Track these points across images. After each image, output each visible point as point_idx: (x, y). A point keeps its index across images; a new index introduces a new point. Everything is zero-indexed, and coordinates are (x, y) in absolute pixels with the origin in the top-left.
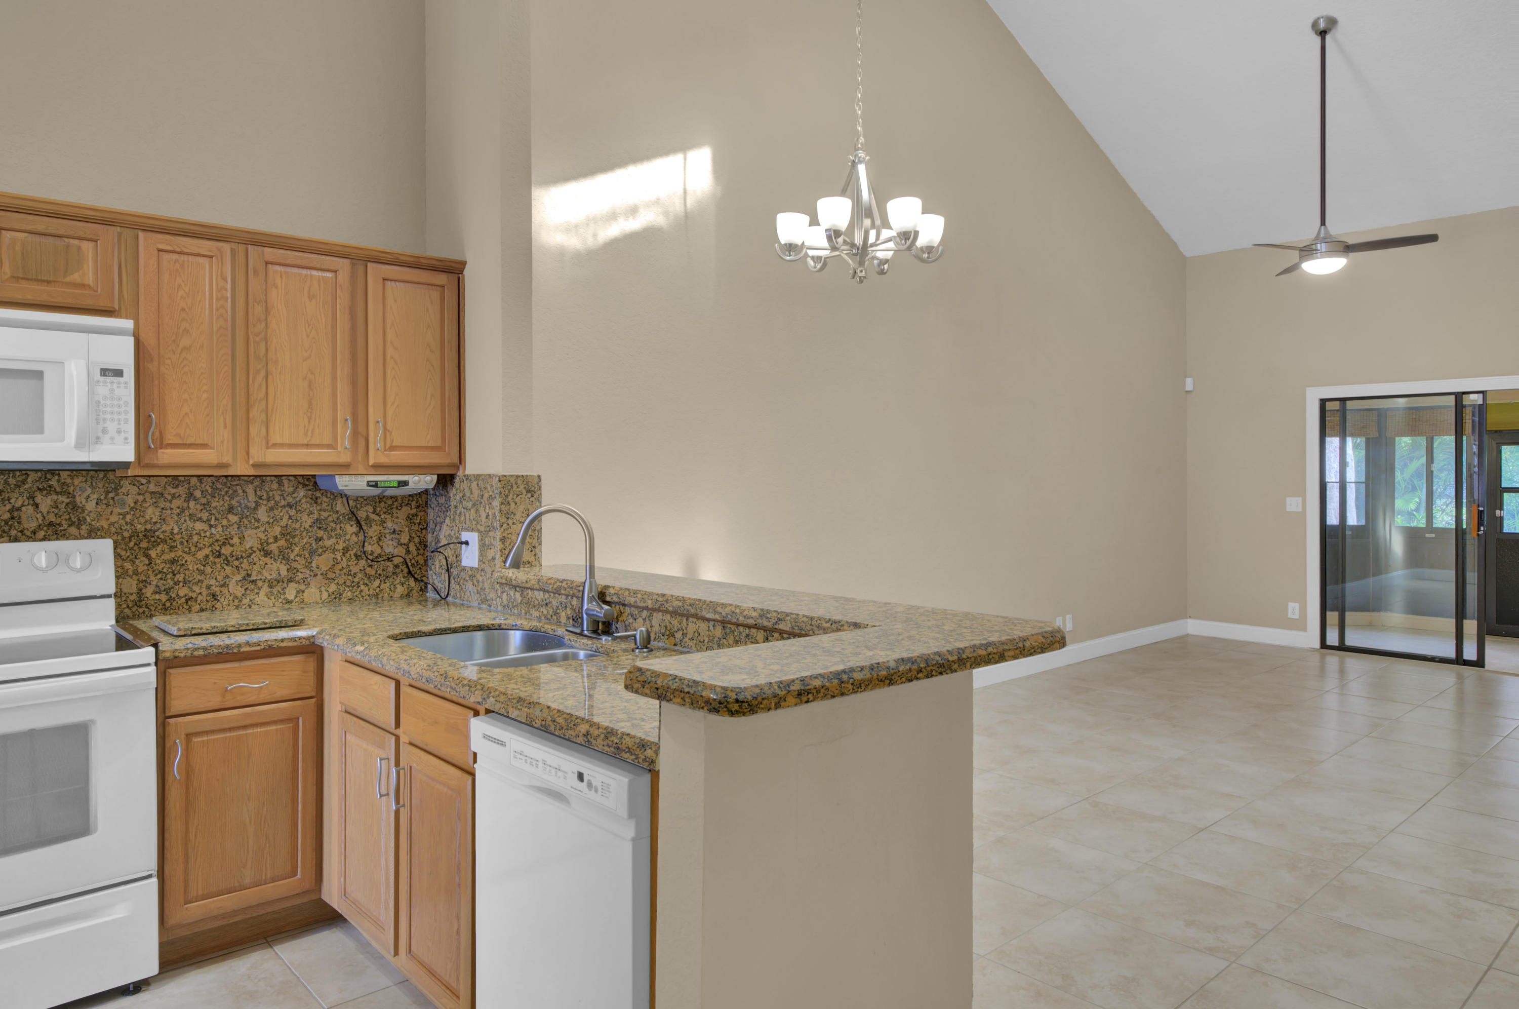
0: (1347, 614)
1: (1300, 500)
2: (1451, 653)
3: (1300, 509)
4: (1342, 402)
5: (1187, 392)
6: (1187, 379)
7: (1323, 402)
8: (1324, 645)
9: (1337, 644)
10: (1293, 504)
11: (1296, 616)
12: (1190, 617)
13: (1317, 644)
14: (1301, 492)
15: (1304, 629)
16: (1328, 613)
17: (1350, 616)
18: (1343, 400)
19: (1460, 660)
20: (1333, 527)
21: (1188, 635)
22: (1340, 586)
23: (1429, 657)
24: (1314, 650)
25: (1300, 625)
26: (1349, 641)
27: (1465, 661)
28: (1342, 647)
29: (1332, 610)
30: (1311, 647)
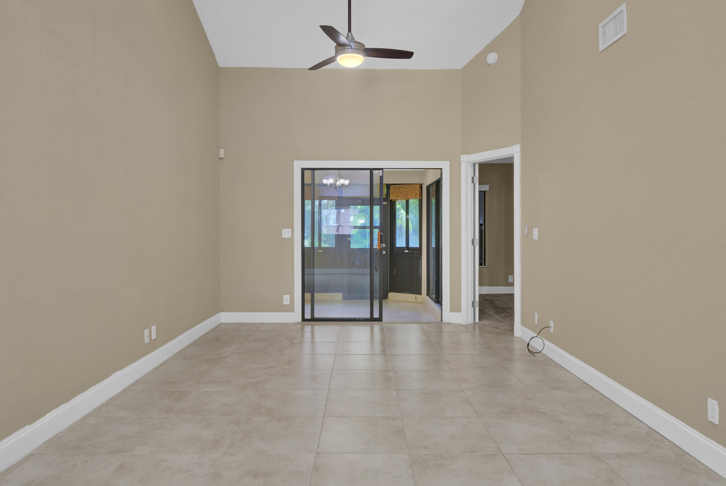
0: (315, 294)
1: (290, 230)
2: (368, 316)
3: (290, 236)
4: (313, 171)
5: (220, 158)
6: (220, 149)
7: (303, 170)
8: (304, 319)
9: (310, 318)
10: (286, 233)
11: (288, 303)
12: (222, 311)
13: (300, 320)
14: (291, 226)
15: (293, 311)
16: (306, 294)
17: (317, 296)
18: (313, 169)
19: (372, 319)
20: (308, 248)
21: (221, 324)
22: (312, 270)
23: (358, 319)
24: (299, 323)
25: (290, 308)
26: (316, 315)
27: (375, 319)
28: (313, 319)
29: (308, 292)
30: (297, 321)
